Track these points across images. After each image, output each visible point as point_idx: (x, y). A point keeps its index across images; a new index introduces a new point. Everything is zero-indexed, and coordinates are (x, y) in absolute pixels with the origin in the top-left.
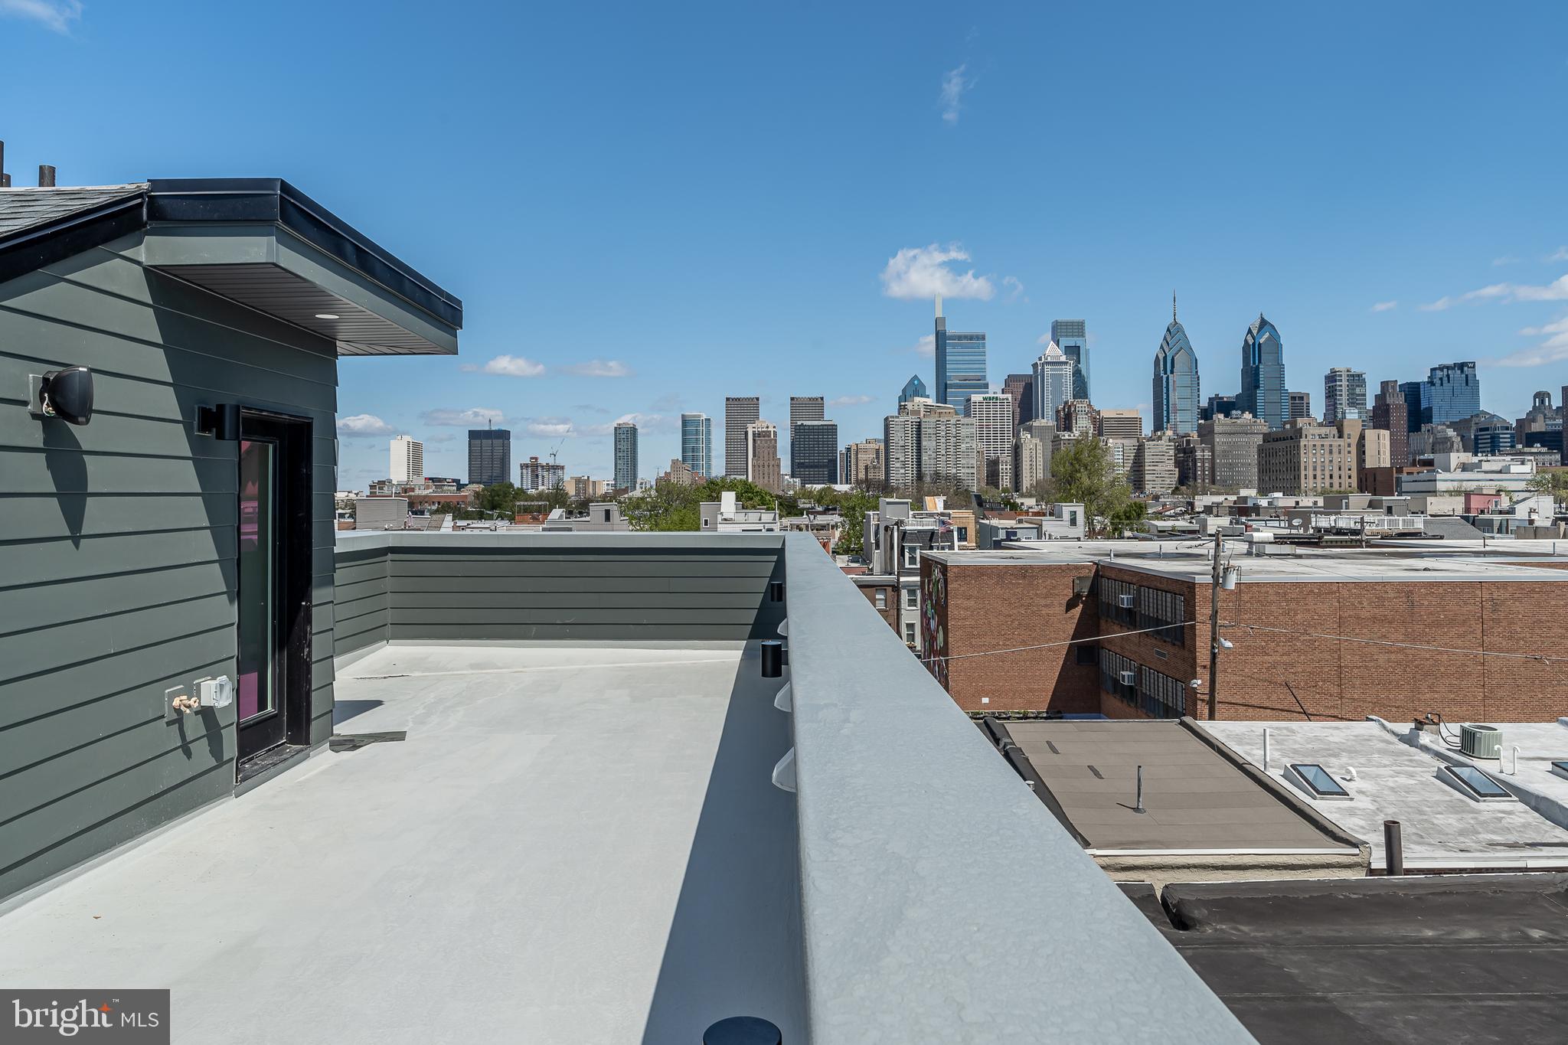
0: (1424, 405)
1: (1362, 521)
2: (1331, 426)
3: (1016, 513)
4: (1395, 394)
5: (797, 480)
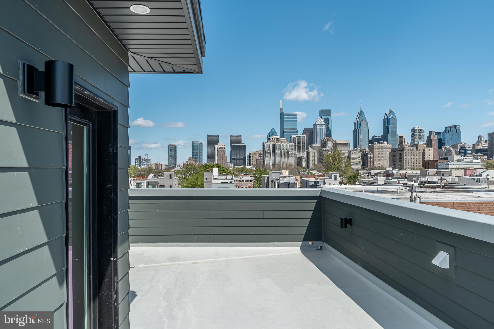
0: (443, 139)
1: (441, 179)
2: (414, 146)
3: (312, 176)
4: (434, 136)
5: (232, 164)
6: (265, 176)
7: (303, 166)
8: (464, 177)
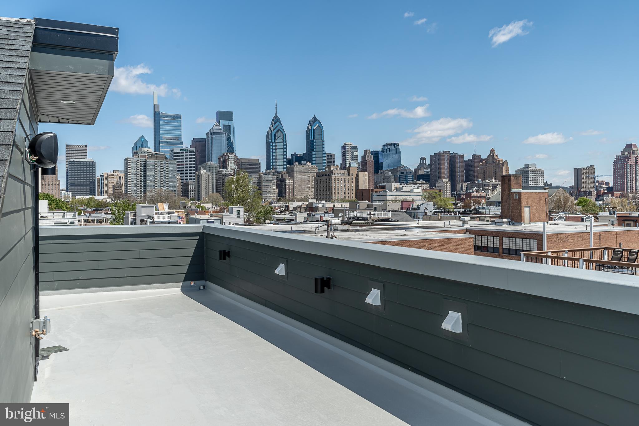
0: (380, 161)
1: (370, 214)
2: (346, 170)
3: (204, 211)
4: (369, 156)
6: (129, 212)
7: (191, 197)
8: (399, 211)
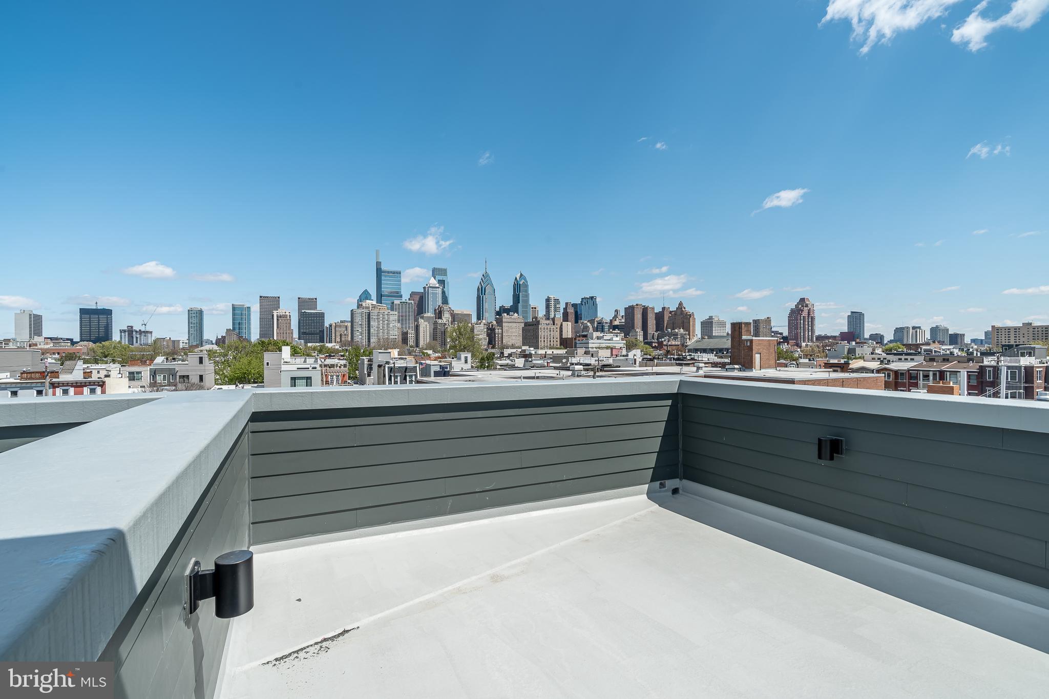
0: (580, 312)
2: (549, 320)
4: (570, 308)
5: (302, 341)
6: (364, 358)
